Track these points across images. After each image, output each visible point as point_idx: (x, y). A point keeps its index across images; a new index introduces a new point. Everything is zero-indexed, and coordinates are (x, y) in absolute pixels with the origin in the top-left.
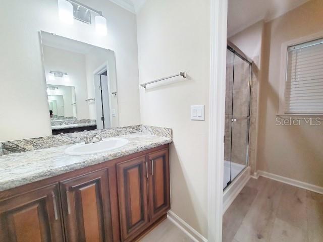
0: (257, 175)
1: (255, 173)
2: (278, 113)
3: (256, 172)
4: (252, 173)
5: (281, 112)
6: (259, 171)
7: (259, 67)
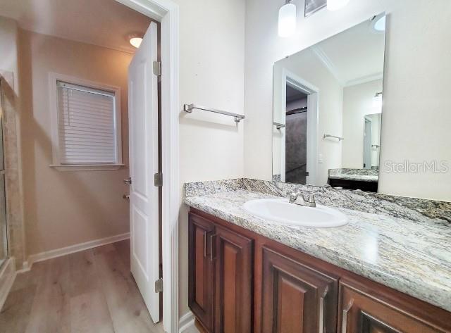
0: (29, 263)
1: (25, 263)
2: (52, 163)
3: (26, 260)
4: (19, 266)
5: (56, 163)
6: (31, 256)
7: (16, 90)
